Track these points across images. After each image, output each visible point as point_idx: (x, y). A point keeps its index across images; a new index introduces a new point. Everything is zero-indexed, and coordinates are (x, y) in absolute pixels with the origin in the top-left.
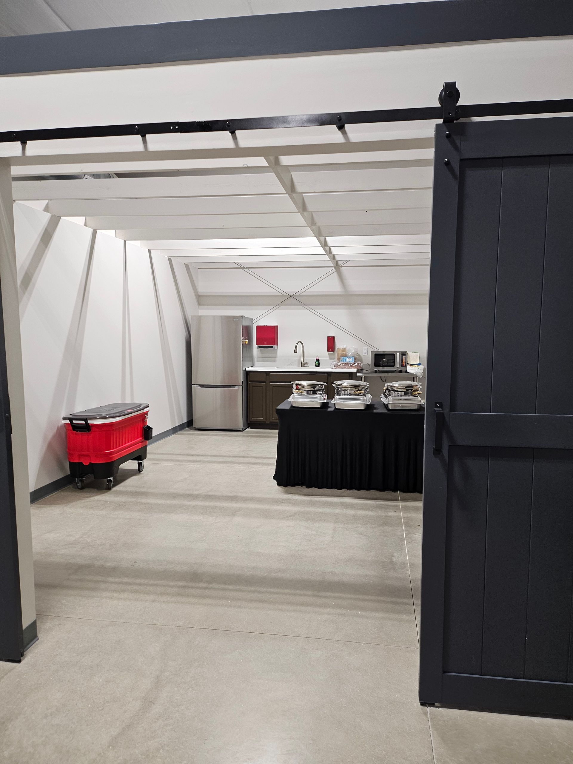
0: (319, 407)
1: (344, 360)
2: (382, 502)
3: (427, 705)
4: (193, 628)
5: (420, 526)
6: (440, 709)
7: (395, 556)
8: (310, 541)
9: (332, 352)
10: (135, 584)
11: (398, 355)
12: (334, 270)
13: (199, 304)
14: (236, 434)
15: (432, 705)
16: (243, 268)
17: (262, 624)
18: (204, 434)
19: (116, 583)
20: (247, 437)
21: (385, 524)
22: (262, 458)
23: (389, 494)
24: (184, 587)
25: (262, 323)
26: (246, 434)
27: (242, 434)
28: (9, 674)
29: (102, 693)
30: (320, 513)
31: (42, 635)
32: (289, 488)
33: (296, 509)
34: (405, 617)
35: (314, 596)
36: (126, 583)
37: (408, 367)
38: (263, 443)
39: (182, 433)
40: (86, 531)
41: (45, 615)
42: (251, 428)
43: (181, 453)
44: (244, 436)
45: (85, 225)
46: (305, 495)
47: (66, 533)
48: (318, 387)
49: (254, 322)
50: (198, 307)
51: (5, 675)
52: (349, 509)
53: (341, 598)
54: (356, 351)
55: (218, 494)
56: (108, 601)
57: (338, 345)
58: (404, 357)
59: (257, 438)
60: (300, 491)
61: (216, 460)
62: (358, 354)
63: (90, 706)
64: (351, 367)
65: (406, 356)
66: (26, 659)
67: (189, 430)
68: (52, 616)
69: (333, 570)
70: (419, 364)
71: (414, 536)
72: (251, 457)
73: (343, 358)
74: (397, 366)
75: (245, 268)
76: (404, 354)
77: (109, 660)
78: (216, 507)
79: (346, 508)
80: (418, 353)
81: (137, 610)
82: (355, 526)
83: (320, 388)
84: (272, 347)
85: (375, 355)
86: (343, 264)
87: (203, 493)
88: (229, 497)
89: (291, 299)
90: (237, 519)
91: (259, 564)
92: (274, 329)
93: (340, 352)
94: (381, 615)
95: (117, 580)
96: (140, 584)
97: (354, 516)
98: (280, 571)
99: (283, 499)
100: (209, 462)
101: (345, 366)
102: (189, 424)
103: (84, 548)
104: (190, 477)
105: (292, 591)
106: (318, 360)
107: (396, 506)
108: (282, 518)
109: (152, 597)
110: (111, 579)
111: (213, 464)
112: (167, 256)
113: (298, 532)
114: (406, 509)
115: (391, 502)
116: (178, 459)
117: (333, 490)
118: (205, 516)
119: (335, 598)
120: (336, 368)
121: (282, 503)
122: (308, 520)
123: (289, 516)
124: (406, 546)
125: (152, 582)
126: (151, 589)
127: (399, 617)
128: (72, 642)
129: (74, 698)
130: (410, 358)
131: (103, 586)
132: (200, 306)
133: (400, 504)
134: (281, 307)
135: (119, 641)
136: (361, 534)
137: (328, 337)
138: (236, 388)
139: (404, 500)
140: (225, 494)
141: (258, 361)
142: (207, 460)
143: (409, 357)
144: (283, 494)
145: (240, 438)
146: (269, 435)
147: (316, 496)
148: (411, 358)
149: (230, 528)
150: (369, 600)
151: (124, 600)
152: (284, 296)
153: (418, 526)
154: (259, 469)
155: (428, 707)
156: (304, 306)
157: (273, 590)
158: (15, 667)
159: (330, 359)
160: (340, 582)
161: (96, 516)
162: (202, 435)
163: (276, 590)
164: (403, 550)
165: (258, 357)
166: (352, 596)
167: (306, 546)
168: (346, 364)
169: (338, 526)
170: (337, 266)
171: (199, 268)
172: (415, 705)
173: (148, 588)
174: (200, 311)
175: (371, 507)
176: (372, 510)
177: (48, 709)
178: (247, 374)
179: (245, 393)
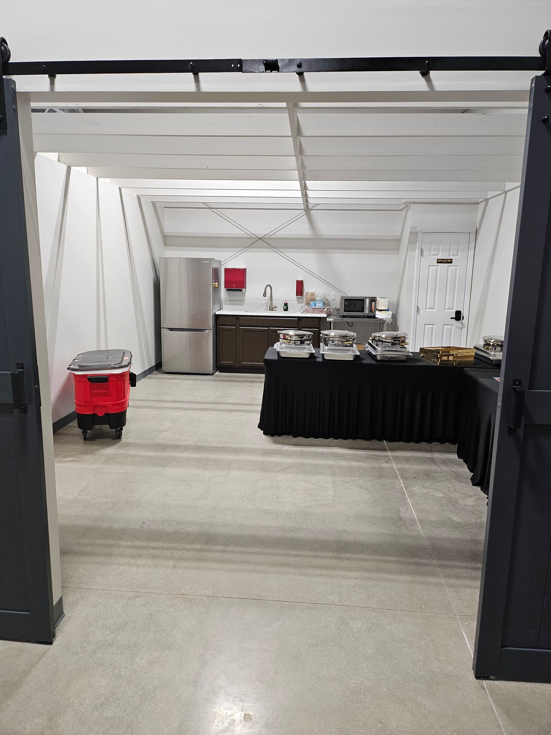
0: (308, 357)
1: (314, 305)
2: (372, 452)
3: (481, 678)
4: (223, 598)
5: (415, 478)
6: (496, 682)
7: (401, 512)
8: (314, 496)
9: (301, 296)
10: (149, 547)
11: (368, 300)
12: (304, 213)
13: (165, 245)
14: (206, 378)
15: (487, 678)
16: (211, 208)
17: (292, 591)
18: (175, 378)
19: (130, 547)
20: (219, 381)
21: (381, 476)
22: (240, 404)
23: (375, 443)
24: (201, 550)
25: (230, 266)
26: (217, 379)
27: (212, 378)
28: (43, 658)
29: (149, 677)
30: (315, 465)
31: (67, 611)
32: (276, 438)
33: (289, 460)
34: (431, 580)
35: (335, 558)
36: (140, 547)
37: (377, 313)
38: (237, 388)
39: (151, 377)
40: (83, 488)
41: (65, 587)
42: (220, 372)
43: (157, 399)
44: (214, 380)
45: (59, 161)
46: (294, 445)
47: (61, 490)
48: (305, 337)
49: (222, 264)
50: (164, 247)
51: (40, 659)
52: (342, 460)
53: (363, 560)
54: (325, 296)
55: (207, 444)
56: (127, 568)
57: (307, 289)
58: (373, 303)
59: (229, 383)
60: (288, 441)
61: (195, 407)
62: (326, 299)
63: (140, 693)
64: (321, 312)
65: (375, 302)
66: (57, 639)
67: (158, 373)
68: (73, 587)
69: (346, 529)
70: (388, 310)
71: (413, 489)
72: (229, 404)
73: (311, 303)
74: (367, 311)
75: (213, 208)
76: (373, 300)
77: (147, 637)
78: (209, 459)
79: (339, 459)
80: (387, 299)
81: (160, 578)
82: (353, 479)
83: (308, 338)
84: (241, 290)
85: (345, 300)
86: (313, 207)
87: (192, 444)
88: (219, 448)
89: (260, 241)
90: (234, 473)
91: (270, 523)
92: (243, 272)
93: (309, 296)
94: (407, 578)
95: (130, 543)
96: (155, 548)
97: (349, 468)
98: (293, 531)
99: (274, 450)
100: (188, 409)
101: (314, 310)
102: (158, 367)
103: (85, 507)
104: (173, 425)
105: (312, 553)
106: (286, 304)
107: (386, 456)
108: (279, 471)
109: (171, 563)
110: (124, 543)
111: (193, 412)
112: (136, 195)
113: (299, 487)
114: (397, 459)
115: (380, 452)
116: (156, 405)
117: (320, 439)
118: (201, 469)
119: (357, 559)
120: (306, 313)
121: (274, 454)
122: (304, 472)
123: (285, 469)
124: (408, 500)
125: (166, 545)
126: (168, 553)
127: (426, 580)
128: (101, 618)
129: (120, 684)
130: (378, 304)
131: (117, 551)
132: (165, 247)
133: (389, 453)
134: (250, 249)
135: (151, 615)
136: (361, 487)
137: (297, 281)
138: (207, 332)
139: (392, 450)
140: (214, 444)
141: (225, 304)
142: (186, 407)
143: (378, 302)
144: (271, 444)
145: (211, 383)
146: (240, 379)
147: (305, 446)
148: (380, 304)
149: (230, 483)
150: (391, 562)
151: (143, 567)
152: (253, 238)
153: (414, 477)
154: (241, 417)
155: (483, 680)
156: (273, 249)
157: (292, 552)
158: (48, 649)
159: (298, 303)
160: (357, 542)
161: (88, 470)
162: (173, 379)
163: (296, 552)
164: (407, 505)
165: (226, 300)
166: (373, 557)
167: (311, 501)
168: (315, 308)
169: (336, 480)
170: (307, 209)
171: (165, 207)
172: (470, 678)
173: (164, 552)
174: (166, 251)
175: (363, 458)
176: (364, 462)
177: (96, 699)
178: (217, 317)
179: (215, 336)
